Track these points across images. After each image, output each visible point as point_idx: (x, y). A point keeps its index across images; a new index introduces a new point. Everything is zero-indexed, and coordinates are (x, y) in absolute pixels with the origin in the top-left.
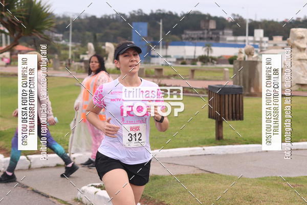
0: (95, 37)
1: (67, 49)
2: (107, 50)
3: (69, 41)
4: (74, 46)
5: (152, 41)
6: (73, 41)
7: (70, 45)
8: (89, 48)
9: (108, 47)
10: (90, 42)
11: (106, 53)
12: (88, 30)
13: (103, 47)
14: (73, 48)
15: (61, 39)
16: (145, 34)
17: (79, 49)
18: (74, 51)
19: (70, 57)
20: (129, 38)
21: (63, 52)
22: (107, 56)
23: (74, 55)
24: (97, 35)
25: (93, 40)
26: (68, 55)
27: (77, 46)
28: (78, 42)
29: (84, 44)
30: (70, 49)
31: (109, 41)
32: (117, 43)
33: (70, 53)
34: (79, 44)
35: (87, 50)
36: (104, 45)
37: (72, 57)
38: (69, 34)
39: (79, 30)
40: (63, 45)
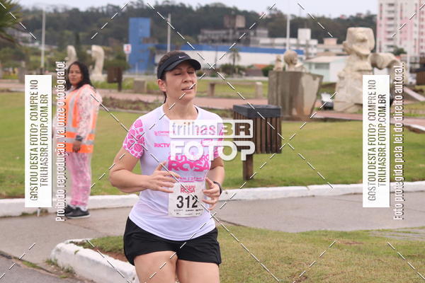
0: (78, 37)
1: (38, 54)
2: (93, 55)
3: (41, 43)
4: (48, 50)
5: (157, 43)
6: (47, 42)
7: (43, 48)
8: (69, 52)
9: (96, 52)
10: (71, 44)
11: (93, 59)
12: (68, 28)
13: (89, 52)
14: (46, 53)
15: (30, 40)
16: (147, 34)
17: (55, 54)
18: (49, 56)
19: (42, 65)
20: (125, 39)
21: (32, 58)
22: (93, 64)
23: (48, 62)
24: (81, 34)
25: (74, 42)
26: (40, 63)
27: (52, 51)
28: (54, 43)
29: (62, 48)
30: (43, 54)
31: (97, 44)
32: (108, 45)
33: (43, 59)
34: (55, 47)
35: (66, 55)
36: (90, 49)
37: (45, 65)
38: (41, 33)
39: (56, 27)
40: (32, 48)
